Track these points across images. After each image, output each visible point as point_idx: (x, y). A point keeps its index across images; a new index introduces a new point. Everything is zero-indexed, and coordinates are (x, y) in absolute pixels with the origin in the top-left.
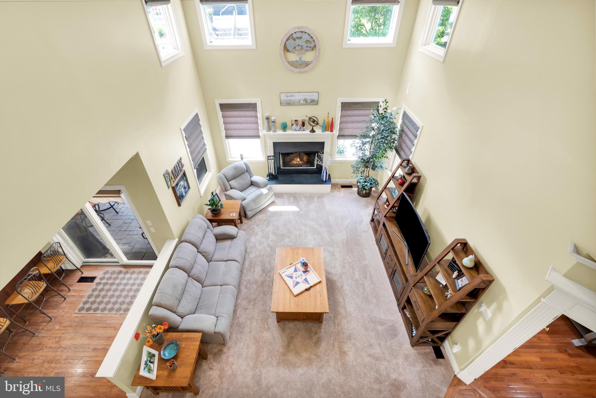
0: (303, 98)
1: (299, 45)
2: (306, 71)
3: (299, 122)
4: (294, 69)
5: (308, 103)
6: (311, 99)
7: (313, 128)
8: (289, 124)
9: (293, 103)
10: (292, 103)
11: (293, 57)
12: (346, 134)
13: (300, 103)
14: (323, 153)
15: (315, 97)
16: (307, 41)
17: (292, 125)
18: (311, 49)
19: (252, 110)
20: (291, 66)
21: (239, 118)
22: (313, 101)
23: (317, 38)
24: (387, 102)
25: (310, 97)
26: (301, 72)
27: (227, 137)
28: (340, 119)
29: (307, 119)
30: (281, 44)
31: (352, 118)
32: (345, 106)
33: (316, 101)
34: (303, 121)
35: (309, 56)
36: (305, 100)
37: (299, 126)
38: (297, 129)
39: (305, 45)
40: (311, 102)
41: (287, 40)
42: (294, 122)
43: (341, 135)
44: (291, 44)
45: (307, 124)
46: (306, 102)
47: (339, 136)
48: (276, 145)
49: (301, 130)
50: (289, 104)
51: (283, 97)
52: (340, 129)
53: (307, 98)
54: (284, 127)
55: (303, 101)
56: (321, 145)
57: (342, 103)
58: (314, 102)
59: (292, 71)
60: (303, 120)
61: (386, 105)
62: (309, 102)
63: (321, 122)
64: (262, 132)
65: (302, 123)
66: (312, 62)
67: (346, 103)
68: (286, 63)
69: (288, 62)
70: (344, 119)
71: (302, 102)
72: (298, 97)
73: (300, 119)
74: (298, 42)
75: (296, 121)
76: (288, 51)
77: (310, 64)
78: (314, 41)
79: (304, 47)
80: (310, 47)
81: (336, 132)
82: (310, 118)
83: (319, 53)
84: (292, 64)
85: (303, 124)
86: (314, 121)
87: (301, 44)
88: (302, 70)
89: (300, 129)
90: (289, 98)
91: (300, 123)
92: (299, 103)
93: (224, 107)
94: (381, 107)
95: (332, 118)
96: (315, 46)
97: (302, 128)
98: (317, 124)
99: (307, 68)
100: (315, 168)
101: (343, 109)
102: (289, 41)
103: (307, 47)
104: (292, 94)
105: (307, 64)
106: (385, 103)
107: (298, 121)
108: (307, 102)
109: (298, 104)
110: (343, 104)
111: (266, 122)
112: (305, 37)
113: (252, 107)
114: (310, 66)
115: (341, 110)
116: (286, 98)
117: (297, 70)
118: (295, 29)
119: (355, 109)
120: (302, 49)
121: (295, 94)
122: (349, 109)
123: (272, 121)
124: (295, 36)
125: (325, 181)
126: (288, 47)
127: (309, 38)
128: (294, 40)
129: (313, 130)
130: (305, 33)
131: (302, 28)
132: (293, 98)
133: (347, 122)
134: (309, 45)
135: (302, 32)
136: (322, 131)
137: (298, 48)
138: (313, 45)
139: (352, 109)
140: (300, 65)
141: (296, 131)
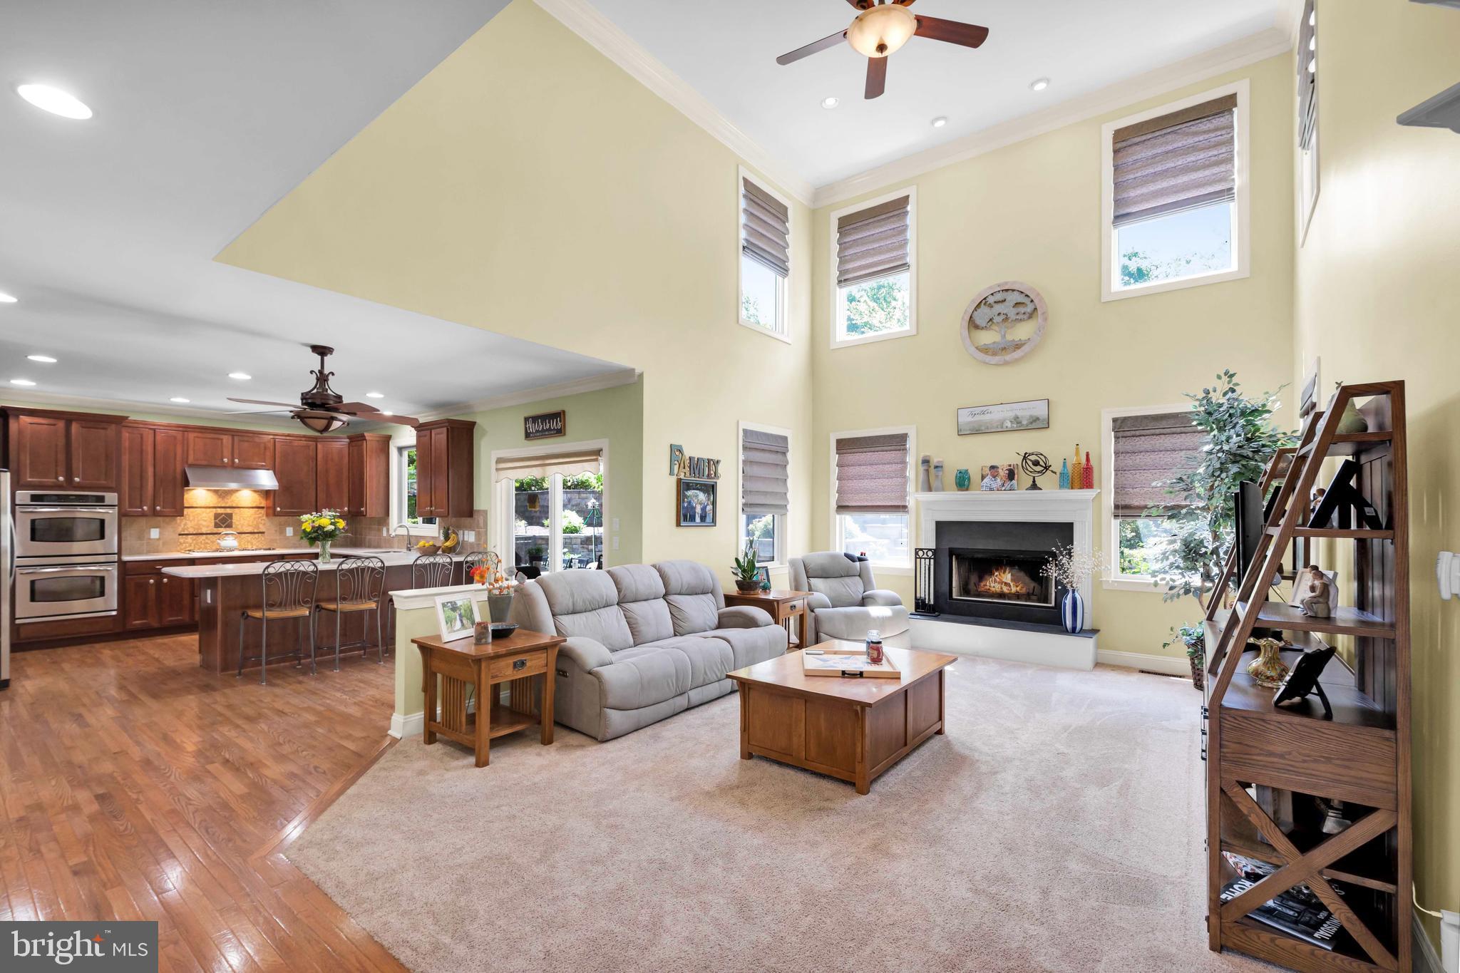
0: (1011, 415)
1: (999, 314)
2: (1015, 359)
3: (1000, 470)
4: (988, 358)
5: (1022, 425)
6: (1031, 416)
7: (1034, 481)
8: (975, 475)
9: (988, 428)
10: (983, 428)
11: (987, 337)
12: (1138, 503)
13: (1004, 426)
14: (1070, 554)
15: (1040, 410)
16: (1016, 304)
17: (983, 477)
18: (1025, 317)
19: (899, 447)
20: (983, 355)
21: (869, 467)
22: (1038, 419)
23: (1038, 294)
24: (1232, 376)
25: (1025, 412)
26: (1006, 363)
27: (842, 508)
28: (1116, 461)
30: (963, 318)
31: (1153, 456)
32: (1125, 428)
33: (1044, 420)
34: (1012, 467)
35: (1022, 331)
36: (1017, 420)
37: (999, 480)
38: (994, 486)
39: (1012, 313)
40: (1031, 423)
41: (975, 310)
42: (987, 471)
43: (1123, 503)
44: (982, 316)
45: (1020, 473)
46: (1018, 423)
47: (1118, 506)
48: (942, 528)
49: (1003, 488)
50: (977, 431)
51: (965, 418)
52: (1119, 489)
53: (1020, 414)
54: (963, 482)
55: (1011, 422)
56: (1064, 532)
57: (1115, 420)
58: (1040, 424)
59: (985, 363)
60: (1010, 466)
61: (1229, 383)
62: (1025, 422)
63: (1056, 465)
64: (914, 497)
65: (1007, 472)
66: (1029, 339)
67: (1125, 419)
68: (973, 349)
69: (977, 348)
70: (1129, 461)
71: (1009, 424)
72: (998, 414)
73: (1003, 463)
74: (998, 308)
75: (993, 467)
76: (977, 327)
77: (1025, 344)
78: (1032, 301)
79: (1012, 315)
80: (1024, 313)
81: (1105, 495)
82: (1025, 458)
83: (1045, 319)
84: (985, 350)
85: (1011, 475)
86: (1037, 464)
87: (1005, 312)
88: (1008, 358)
89: (1003, 486)
90: (977, 418)
91: (1003, 473)
92: (1002, 428)
93: (845, 446)
94: (1215, 391)
95: (1088, 455)
96: (1036, 309)
97: (1008, 484)
98: (1047, 468)
99: (1017, 354)
100: (1053, 604)
101: (1120, 434)
102: (979, 311)
103: (1017, 314)
104: (984, 409)
105: (1018, 346)
106: (1225, 379)
107: (998, 468)
108: (1021, 423)
109: (1000, 430)
110: (1119, 422)
111: (921, 469)
112: (1014, 297)
113: (898, 442)
114: (1026, 348)
115: (1117, 438)
116: (970, 419)
117: (997, 359)
118: (990, 288)
119: (1157, 431)
120: (1006, 319)
121: (991, 408)
122: (1138, 433)
123: (936, 467)
124: (991, 300)
125: (1074, 631)
126: (978, 321)
127: (1021, 299)
128: (991, 306)
129: (1034, 486)
130: (1013, 290)
131: (1006, 283)
132: (987, 417)
133: (1137, 469)
134: (1022, 310)
135: (1007, 290)
136: (1061, 487)
137: (997, 319)
138: (1029, 308)
139: (1148, 432)
140: (1004, 349)
141: (991, 490)
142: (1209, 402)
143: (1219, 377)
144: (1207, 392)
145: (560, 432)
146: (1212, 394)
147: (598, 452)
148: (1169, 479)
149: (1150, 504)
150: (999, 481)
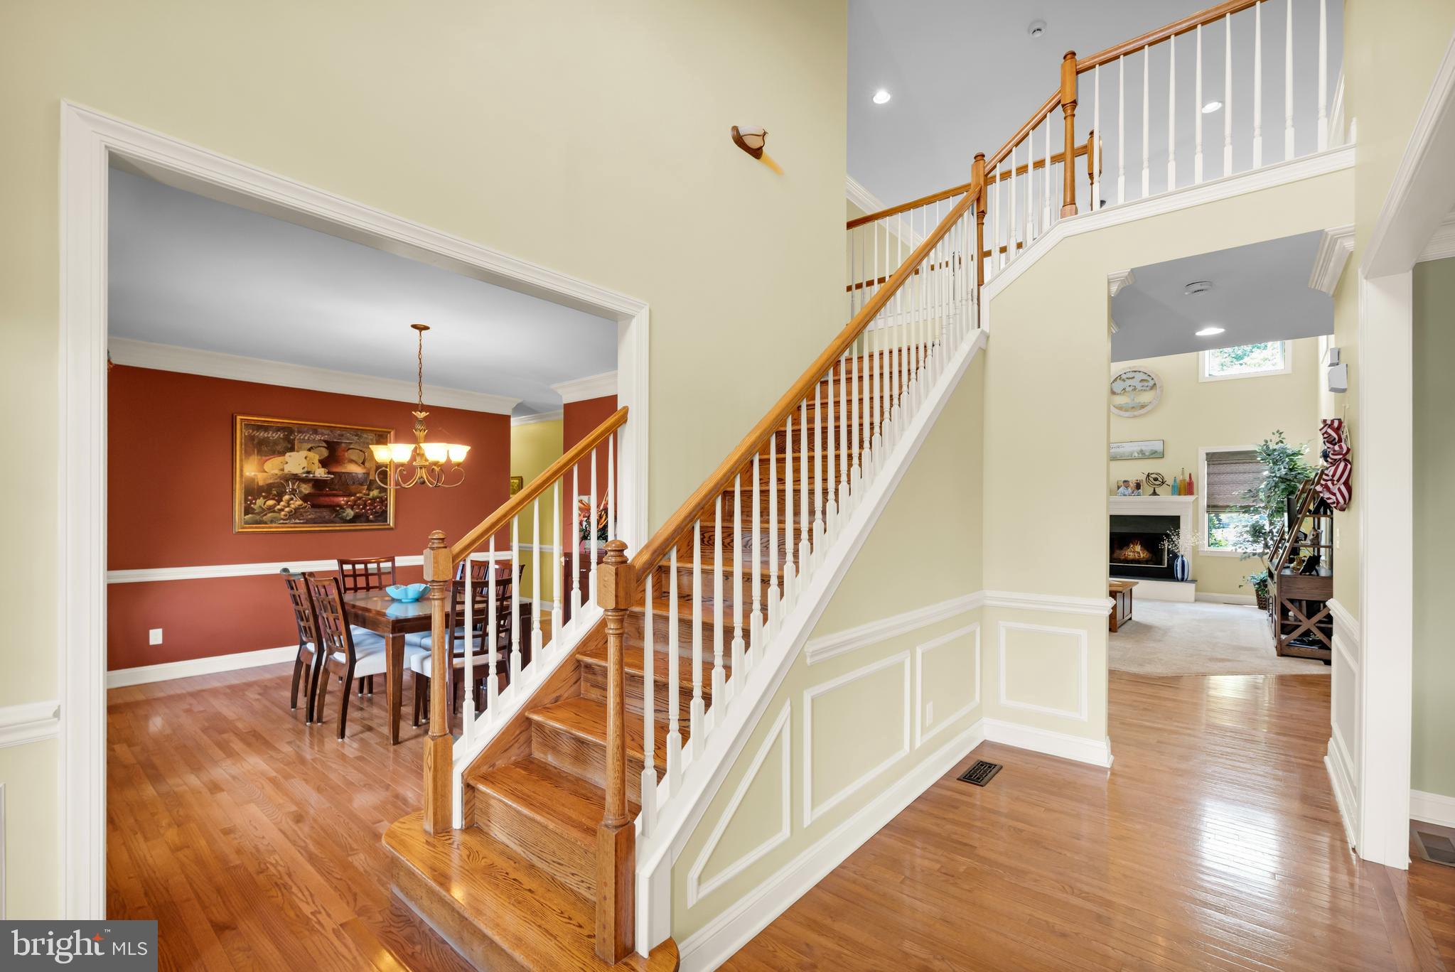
0: (1139, 449)
1: (1130, 386)
2: (1141, 414)
3: (1130, 483)
4: (1122, 413)
5: (1146, 456)
6: (1152, 450)
7: (1154, 490)
9: (1121, 457)
10: (1118, 457)
11: (1120, 400)
12: (1223, 504)
13: (1133, 456)
14: (1178, 535)
15: (1158, 446)
16: (1142, 380)
18: (1148, 389)
20: (1119, 411)
22: (1156, 452)
23: (1157, 375)
24: (1281, 433)
25: (1148, 447)
26: (1135, 417)
28: (1207, 477)
30: (1104, 387)
31: (1231, 476)
32: (1213, 459)
33: (1160, 453)
34: (1139, 482)
35: (1146, 397)
36: (1142, 452)
37: (1130, 489)
38: (1126, 493)
39: (1139, 386)
40: (1152, 454)
41: (1113, 382)
42: (1122, 483)
43: (1213, 504)
44: (1118, 387)
45: (1144, 486)
47: (1209, 506)
49: (1135, 496)
50: (1114, 458)
52: (1210, 496)
53: (1144, 448)
55: (1138, 453)
56: (1174, 521)
57: (1207, 454)
58: (1157, 455)
59: (1120, 416)
60: (1137, 480)
61: (1279, 437)
62: (1147, 454)
63: (1169, 481)
65: (1135, 484)
66: (1150, 403)
67: (1214, 454)
68: (1113, 407)
69: (1115, 406)
70: (1216, 479)
71: (1136, 455)
72: (1129, 448)
73: (1132, 479)
74: (1129, 382)
75: (1125, 481)
76: (1114, 393)
77: (1147, 405)
78: (1153, 379)
80: (1147, 386)
81: (1202, 499)
82: (1148, 476)
83: (1162, 391)
84: (1120, 408)
85: (1138, 486)
86: (1156, 480)
87: (1134, 385)
88: (1136, 413)
89: (1133, 493)
90: (1114, 450)
91: (1132, 485)
94: (1271, 441)
95: (1190, 475)
96: (1155, 384)
97: (1136, 492)
98: (1163, 483)
99: (1143, 411)
100: (1166, 566)
101: (1211, 463)
102: (1116, 383)
103: (1143, 386)
104: (1119, 444)
105: (1143, 407)
106: (1277, 435)
108: (1144, 454)
109: (1130, 458)
110: (1210, 455)
112: (1140, 376)
114: (1148, 408)
115: (1208, 465)
117: (1127, 414)
118: (1123, 369)
119: (1235, 461)
120: (1135, 389)
121: (1124, 444)
122: (1222, 462)
124: (1124, 377)
125: (1182, 580)
126: (1115, 390)
127: (1145, 377)
128: (1124, 380)
129: (1155, 493)
130: (1140, 372)
131: (1134, 367)
132: (1121, 450)
133: (1222, 483)
134: (1146, 384)
135: (1135, 371)
136: (1172, 494)
137: (1128, 389)
138: (1151, 383)
139: (1229, 462)
140: (1133, 408)
141: (1125, 495)
142: (1268, 447)
143: (1273, 434)
144: (1266, 442)
146: (1269, 443)
148: (1242, 490)
149: (1231, 504)
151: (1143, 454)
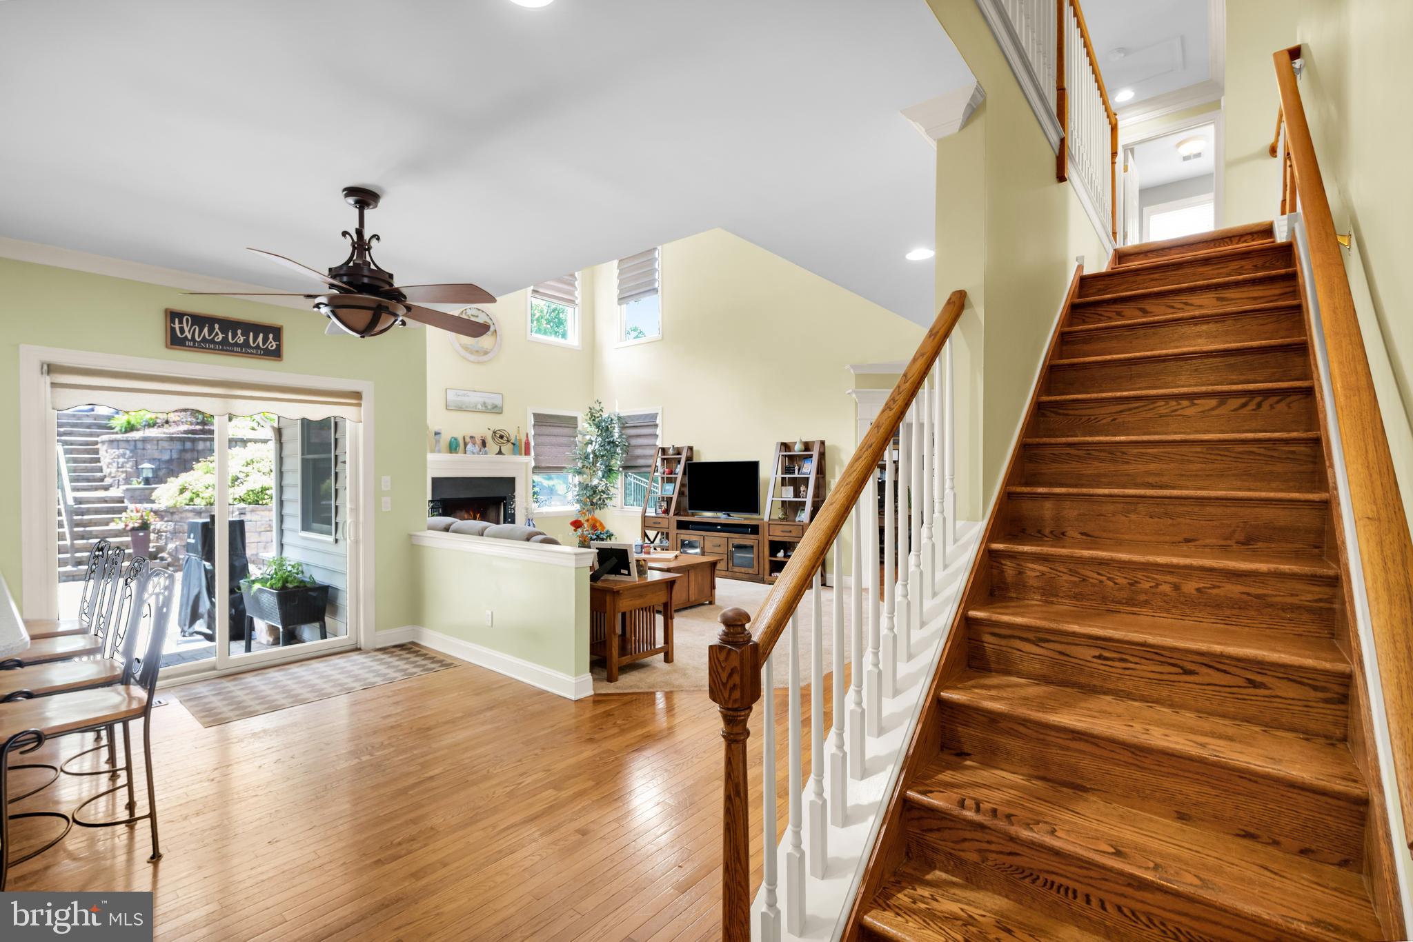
0: (481, 400)
2: (485, 362)
3: (476, 440)
4: (468, 355)
5: (488, 409)
6: (493, 404)
7: (500, 449)
9: (467, 407)
10: (464, 407)
12: (543, 465)
13: (477, 408)
14: (513, 498)
15: (498, 402)
17: (466, 444)
20: (464, 352)
22: (495, 407)
23: (497, 321)
25: (491, 400)
26: (479, 363)
28: (535, 438)
29: (489, 435)
31: (551, 438)
32: (542, 420)
33: (500, 407)
35: (487, 343)
36: (484, 404)
38: (474, 451)
40: (493, 408)
42: (468, 440)
43: (539, 465)
45: (489, 441)
47: (535, 468)
48: (437, 483)
49: (481, 453)
50: (460, 409)
51: (451, 396)
52: (536, 457)
53: (487, 401)
54: (453, 447)
55: (481, 406)
57: (534, 415)
58: (496, 410)
59: (465, 358)
60: (483, 437)
61: (599, 406)
62: (489, 407)
65: (481, 441)
67: (539, 415)
70: (539, 439)
72: (474, 399)
73: (478, 435)
75: (472, 437)
78: (494, 324)
81: (530, 461)
82: (494, 432)
85: (484, 444)
86: (500, 437)
88: (480, 359)
89: (480, 451)
90: (460, 398)
91: (479, 442)
94: (594, 409)
95: (525, 434)
96: (496, 330)
97: (483, 450)
98: (508, 441)
99: (485, 358)
101: (537, 424)
104: (465, 392)
105: (485, 352)
106: (597, 404)
107: (474, 437)
109: (474, 409)
110: (536, 416)
112: (483, 317)
114: (489, 357)
115: (534, 425)
116: (455, 399)
121: (469, 393)
122: (543, 424)
123: (437, 434)
127: (487, 320)
129: (500, 453)
130: (482, 311)
132: (466, 399)
133: (543, 445)
135: (479, 310)
136: (513, 454)
139: (547, 424)
140: (477, 351)
141: (474, 453)
143: (595, 402)
145: (276, 354)
147: (357, 395)
150: (477, 448)
151: (486, 407)
